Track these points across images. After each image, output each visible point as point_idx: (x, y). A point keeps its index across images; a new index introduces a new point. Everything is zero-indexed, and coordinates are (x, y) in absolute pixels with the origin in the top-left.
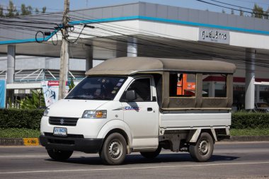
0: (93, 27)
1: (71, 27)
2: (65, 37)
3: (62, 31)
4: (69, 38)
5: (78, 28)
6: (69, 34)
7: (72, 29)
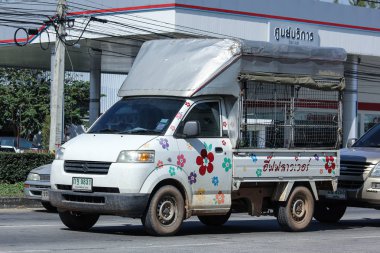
0: (105, 21)
1: (69, 21)
2: (61, 37)
3: (56, 27)
4: (67, 38)
5: (79, 22)
6: (67, 31)
7: (71, 23)
